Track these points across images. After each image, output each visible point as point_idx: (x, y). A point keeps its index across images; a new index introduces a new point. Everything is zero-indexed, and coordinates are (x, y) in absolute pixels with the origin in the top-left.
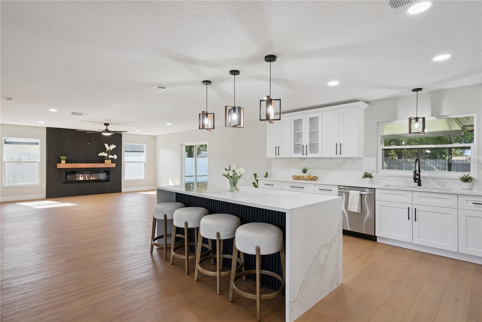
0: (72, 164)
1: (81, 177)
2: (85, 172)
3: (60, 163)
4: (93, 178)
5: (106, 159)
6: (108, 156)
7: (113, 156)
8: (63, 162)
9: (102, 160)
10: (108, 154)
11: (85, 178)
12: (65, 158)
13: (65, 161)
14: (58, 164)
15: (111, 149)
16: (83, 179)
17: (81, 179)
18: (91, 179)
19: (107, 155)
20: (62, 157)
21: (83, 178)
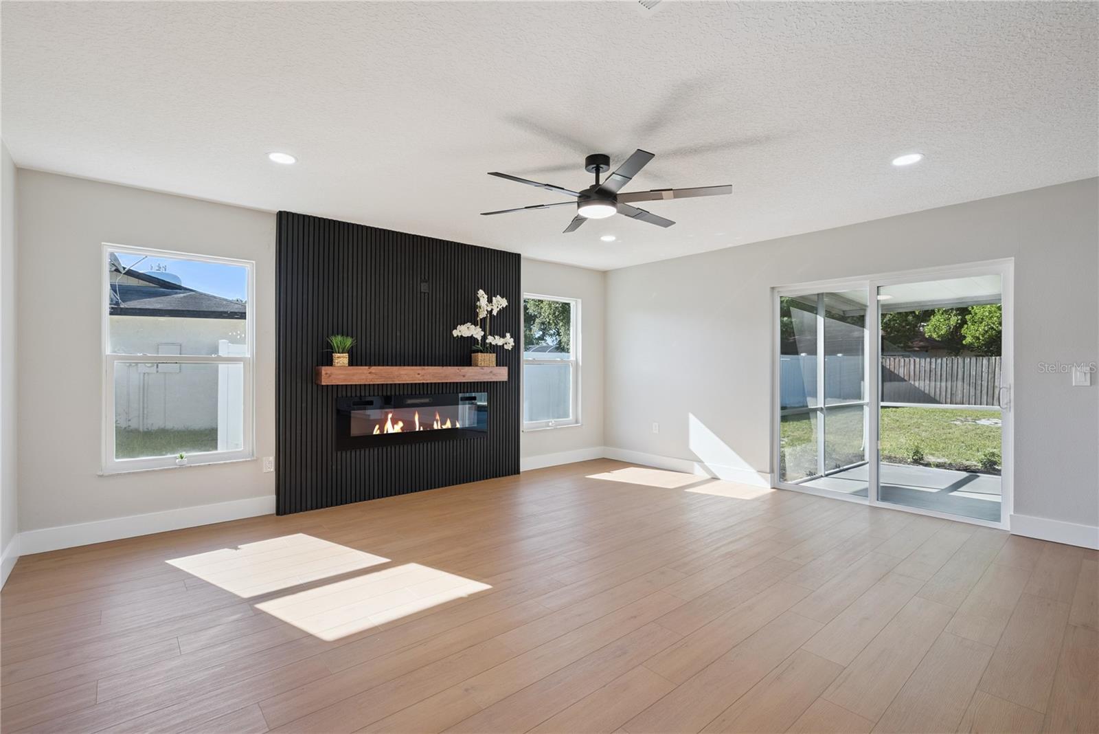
0: (374, 368)
1: (394, 422)
2: (409, 402)
3: (331, 364)
4: (444, 423)
5: (478, 351)
6: (484, 338)
7: (504, 336)
8: (341, 359)
9: (465, 353)
10: (484, 329)
11: (409, 423)
12: (349, 342)
13: (346, 355)
14: (325, 370)
15: (495, 313)
16: (400, 431)
17: (393, 428)
18: (436, 426)
19: (483, 333)
20: (337, 340)
21: (401, 424)
